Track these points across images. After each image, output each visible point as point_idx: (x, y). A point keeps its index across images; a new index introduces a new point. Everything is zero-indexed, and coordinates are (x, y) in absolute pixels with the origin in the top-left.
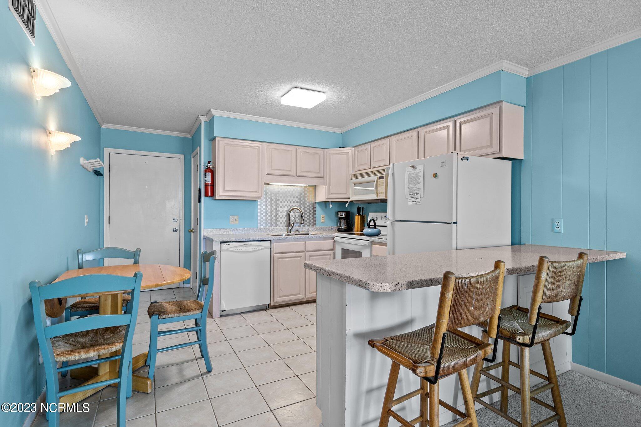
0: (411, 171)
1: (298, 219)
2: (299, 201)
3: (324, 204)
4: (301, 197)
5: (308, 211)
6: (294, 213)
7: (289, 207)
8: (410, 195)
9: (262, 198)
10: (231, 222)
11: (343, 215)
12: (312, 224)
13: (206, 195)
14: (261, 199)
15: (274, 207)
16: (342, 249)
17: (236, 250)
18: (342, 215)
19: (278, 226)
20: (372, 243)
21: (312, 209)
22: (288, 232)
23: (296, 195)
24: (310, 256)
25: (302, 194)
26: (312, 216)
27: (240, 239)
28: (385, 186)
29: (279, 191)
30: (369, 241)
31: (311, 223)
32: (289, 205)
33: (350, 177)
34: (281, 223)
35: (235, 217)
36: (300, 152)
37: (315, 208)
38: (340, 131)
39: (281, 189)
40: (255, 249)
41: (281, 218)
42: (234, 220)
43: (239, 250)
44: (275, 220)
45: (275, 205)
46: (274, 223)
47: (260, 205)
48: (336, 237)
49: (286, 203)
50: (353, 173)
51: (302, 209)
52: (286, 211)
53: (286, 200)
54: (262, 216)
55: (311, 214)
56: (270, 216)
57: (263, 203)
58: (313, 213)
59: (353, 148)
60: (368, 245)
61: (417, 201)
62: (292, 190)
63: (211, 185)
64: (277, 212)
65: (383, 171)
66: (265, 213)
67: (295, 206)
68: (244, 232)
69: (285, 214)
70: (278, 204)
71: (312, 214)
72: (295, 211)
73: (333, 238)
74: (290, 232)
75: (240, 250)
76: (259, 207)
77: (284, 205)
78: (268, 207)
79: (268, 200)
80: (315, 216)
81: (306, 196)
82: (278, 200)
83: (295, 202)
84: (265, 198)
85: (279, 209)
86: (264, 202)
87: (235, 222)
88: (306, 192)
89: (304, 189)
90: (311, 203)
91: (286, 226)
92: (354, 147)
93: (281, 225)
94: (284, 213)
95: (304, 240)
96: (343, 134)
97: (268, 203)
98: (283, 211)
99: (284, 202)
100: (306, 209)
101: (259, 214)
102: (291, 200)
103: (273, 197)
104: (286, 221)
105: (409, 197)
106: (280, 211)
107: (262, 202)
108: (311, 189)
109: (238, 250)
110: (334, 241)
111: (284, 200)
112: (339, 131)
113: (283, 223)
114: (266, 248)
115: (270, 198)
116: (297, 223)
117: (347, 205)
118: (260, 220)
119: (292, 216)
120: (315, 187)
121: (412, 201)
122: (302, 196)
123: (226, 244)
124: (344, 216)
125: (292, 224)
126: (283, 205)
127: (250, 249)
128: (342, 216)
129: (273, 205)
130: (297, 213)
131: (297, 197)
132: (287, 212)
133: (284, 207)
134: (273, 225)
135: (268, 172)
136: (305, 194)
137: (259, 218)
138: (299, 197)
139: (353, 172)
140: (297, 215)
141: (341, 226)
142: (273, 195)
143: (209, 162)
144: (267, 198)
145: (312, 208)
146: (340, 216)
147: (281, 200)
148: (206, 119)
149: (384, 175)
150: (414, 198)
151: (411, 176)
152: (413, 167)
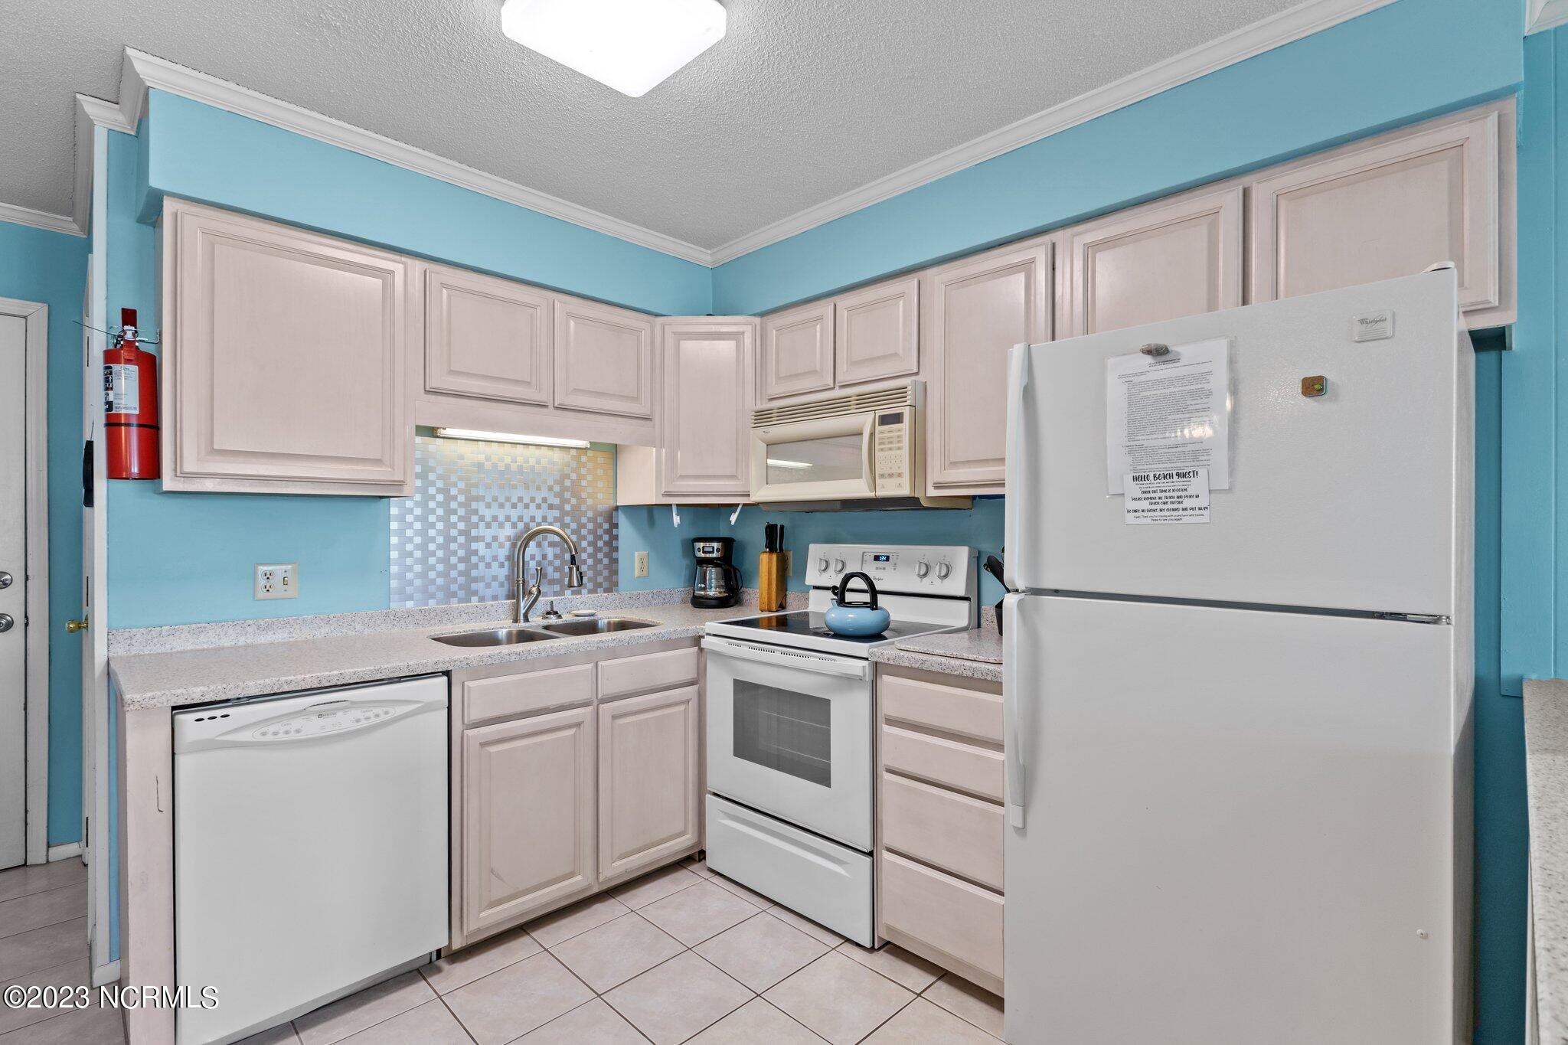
0: (1142, 374)
1: (556, 569)
2: (557, 501)
3: (644, 514)
4: (564, 489)
5: (591, 538)
6: (539, 545)
7: (521, 526)
8: (1136, 479)
9: (406, 490)
10: (261, 593)
11: (713, 552)
12: (606, 585)
13: (116, 471)
14: (401, 491)
15: (461, 526)
16: (736, 682)
17: (269, 738)
18: (710, 552)
19: (475, 599)
20: (877, 668)
21: (606, 532)
22: (516, 620)
23: (545, 481)
24: (614, 717)
25: (568, 477)
26: (606, 556)
27: (288, 683)
28: (907, 448)
29: (480, 466)
30: (867, 659)
31: (600, 579)
32: (520, 519)
33: (750, 418)
34: (488, 586)
35: (279, 570)
36: (569, 315)
37: (616, 526)
38: (709, 259)
39: (488, 459)
40: (374, 721)
41: (488, 566)
42: (277, 580)
43: (287, 732)
44: (465, 573)
45: (465, 519)
46: (461, 587)
47: (401, 519)
48: (708, 634)
49: (508, 509)
50: (760, 407)
51: (568, 531)
52: (509, 538)
53: (508, 499)
54: (409, 561)
55: (600, 550)
56: (445, 561)
57: (411, 511)
58: (608, 544)
59: (757, 320)
60: (865, 675)
61: (1180, 506)
62: (532, 462)
63: (140, 426)
64: (474, 546)
65: (900, 393)
66: (423, 547)
67: (545, 519)
68: (324, 631)
69: (503, 553)
70: (476, 512)
71: (606, 549)
72: (545, 539)
73: (697, 640)
74: (526, 620)
75: (293, 736)
76: (394, 526)
77: (501, 519)
78: (433, 526)
79: (433, 498)
80: (615, 555)
81: (584, 483)
82: (477, 499)
83: (545, 506)
84: (423, 490)
85: (482, 530)
86: (417, 504)
87: (278, 590)
88: (583, 471)
89: (577, 458)
90: (600, 508)
91: (508, 597)
92: (762, 315)
93: (489, 593)
94: (501, 546)
95: (589, 656)
96: (718, 272)
97: (433, 511)
98: (495, 538)
99: (501, 506)
100: (584, 532)
101: (394, 555)
102: (526, 500)
103: (455, 485)
104: (508, 577)
105: (1135, 490)
106: (482, 539)
107: (409, 504)
108: (601, 460)
109: (282, 737)
110: (701, 650)
111: (501, 500)
112: (705, 257)
113: (495, 584)
114: (428, 708)
115: (444, 491)
116: (552, 582)
117: (733, 518)
118: (401, 576)
119: (533, 557)
120: (614, 451)
121: (1153, 507)
122: (568, 483)
123: (205, 715)
124: (714, 555)
125: (534, 590)
126: (495, 518)
127: (345, 721)
128: (708, 555)
129: (454, 519)
130: (552, 544)
131: (551, 488)
132: (514, 545)
133: (501, 526)
134: (454, 595)
135: (434, 383)
136: (580, 477)
137: (394, 569)
138: (557, 488)
139: (758, 402)
140: (550, 552)
141: (704, 589)
142: (453, 479)
143: (129, 317)
144: (432, 491)
145: (606, 526)
146: (703, 555)
147: (488, 499)
148: (121, 118)
149: (907, 412)
150: (1164, 494)
151: (1142, 394)
152: (1158, 352)
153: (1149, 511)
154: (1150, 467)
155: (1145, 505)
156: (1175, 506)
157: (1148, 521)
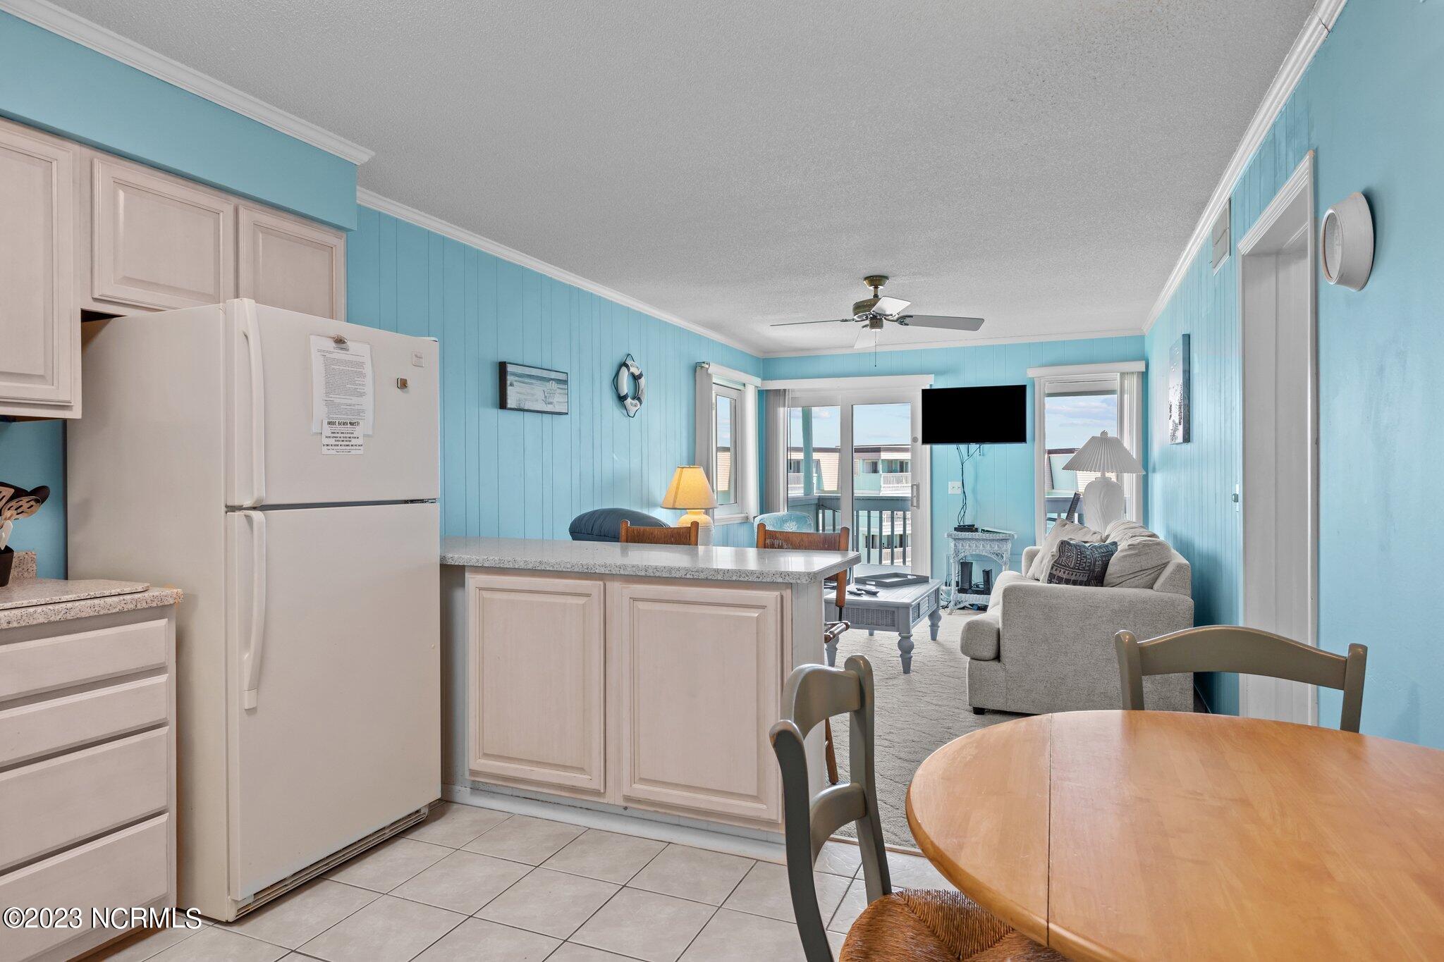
0: (332, 353)
8: (329, 423)
61: (351, 443)
105: (327, 430)
121: (337, 443)
150: (342, 435)
151: (333, 366)
152: (340, 341)
153: (335, 445)
154: (337, 416)
155: (332, 441)
156: (347, 443)
157: (334, 452)
